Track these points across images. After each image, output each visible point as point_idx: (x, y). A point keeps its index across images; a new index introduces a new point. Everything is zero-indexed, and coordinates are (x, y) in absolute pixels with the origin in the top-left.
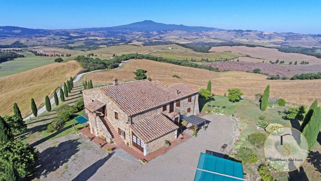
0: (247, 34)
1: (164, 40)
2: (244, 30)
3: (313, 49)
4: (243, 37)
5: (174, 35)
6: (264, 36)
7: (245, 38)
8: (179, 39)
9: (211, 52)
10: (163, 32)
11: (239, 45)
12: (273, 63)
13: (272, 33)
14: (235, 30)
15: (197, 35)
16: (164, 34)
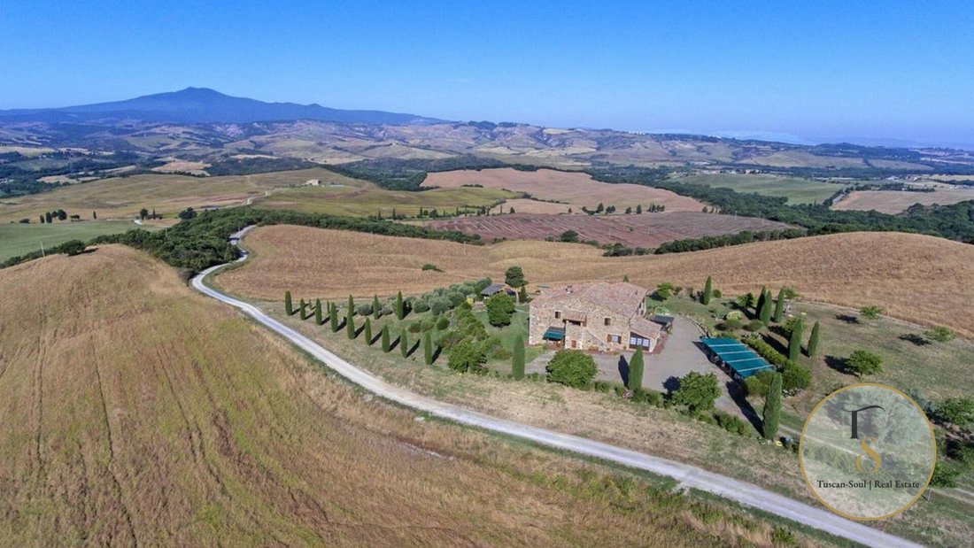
0: (505, 133)
1: (271, 154)
2: (497, 123)
3: (663, 172)
4: (497, 142)
5: (298, 137)
6: (548, 139)
7: (502, 145)
8: (319, 151)
9: (428, 189)
10: (259, 129)
11: (497, 165)
12: (592, 213)
13: (566, 131)
14: (472, 123)
15: (370, 135)
16: (264, 133)
